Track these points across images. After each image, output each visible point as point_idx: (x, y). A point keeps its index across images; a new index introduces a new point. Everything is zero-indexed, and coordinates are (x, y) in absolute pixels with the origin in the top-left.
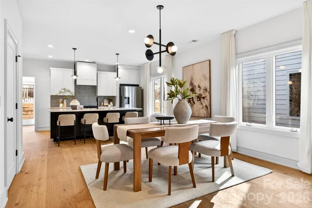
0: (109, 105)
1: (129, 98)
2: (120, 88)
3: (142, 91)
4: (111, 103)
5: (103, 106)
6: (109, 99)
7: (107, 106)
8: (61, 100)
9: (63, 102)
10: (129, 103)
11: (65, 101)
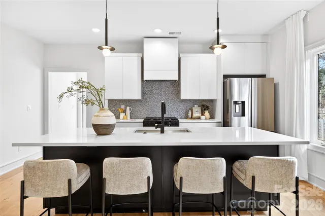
0: (203, 117)
1: (243, 103)
2: (224, 83)
3: (276, 87)
4: (207, 113)
5: (192, 118)
6: (203, 106)
7: (199, 118)
8: (123, 107)
9: (125, 112)
10: (243, 115)
11: (128, 108)
